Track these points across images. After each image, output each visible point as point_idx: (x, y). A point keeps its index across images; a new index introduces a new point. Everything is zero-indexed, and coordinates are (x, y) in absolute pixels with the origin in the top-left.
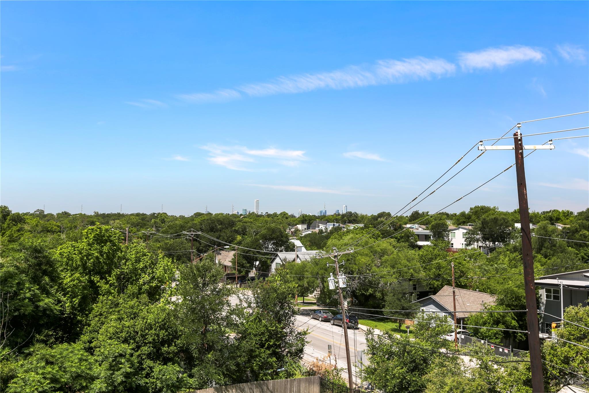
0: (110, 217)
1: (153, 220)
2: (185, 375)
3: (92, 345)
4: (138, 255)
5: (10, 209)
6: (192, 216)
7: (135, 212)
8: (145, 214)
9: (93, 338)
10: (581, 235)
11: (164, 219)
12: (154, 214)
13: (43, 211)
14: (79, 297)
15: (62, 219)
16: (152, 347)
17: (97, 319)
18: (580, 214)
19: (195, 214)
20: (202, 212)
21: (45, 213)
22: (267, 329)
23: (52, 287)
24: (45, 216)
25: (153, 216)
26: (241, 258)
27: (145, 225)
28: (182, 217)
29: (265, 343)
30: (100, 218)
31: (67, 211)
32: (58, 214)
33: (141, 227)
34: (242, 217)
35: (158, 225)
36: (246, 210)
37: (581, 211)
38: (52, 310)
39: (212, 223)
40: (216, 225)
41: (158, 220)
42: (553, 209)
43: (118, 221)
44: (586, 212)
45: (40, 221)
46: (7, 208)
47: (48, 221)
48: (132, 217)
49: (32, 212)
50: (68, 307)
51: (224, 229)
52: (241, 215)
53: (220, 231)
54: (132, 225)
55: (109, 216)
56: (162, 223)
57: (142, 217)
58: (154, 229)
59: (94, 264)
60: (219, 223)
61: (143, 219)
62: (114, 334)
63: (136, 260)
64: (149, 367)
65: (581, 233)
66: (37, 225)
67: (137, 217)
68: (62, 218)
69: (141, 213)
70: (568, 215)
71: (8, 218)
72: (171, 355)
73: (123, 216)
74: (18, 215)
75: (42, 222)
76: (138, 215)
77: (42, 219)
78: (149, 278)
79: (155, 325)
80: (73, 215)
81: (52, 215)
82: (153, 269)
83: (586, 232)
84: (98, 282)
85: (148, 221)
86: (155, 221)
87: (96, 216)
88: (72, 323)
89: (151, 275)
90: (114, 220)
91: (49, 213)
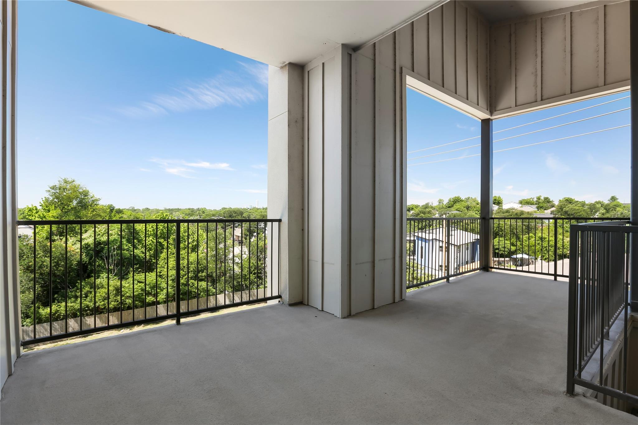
1: (198, 212)
2: (211, 287)
3: (161, 274)
4: (185, 229)
5: (114, 206)
6: (221, 210)
7: (188, 207)
8: (193, 209)
9: (162, 271)
10: (420, 216)
11: (204, 211)
12: (199, 208)
13: (134, 208)
14: (153, 250)
15: (145, 212)
16: (193, 274)
17: (163, 261)
18: (423, 206)
19: (222, 208)
20: (227, 207)
21: (135, 209)
22: (254, 264)
23: (139, 245)
24: (135, 210)
25: (198, 209)
26: (246, 232)
27: (193, 214)
28: (215, 210)
29: (253, 272)
31: (148, 207)
32: (143, 209)
33: (191, 216)
34: (249, 209)
35: (201, 215)
36: (251, 206)
37: (423, 205)
38: (139, 257)
39: (231, 213)
40: (232, 214)
41: (201, 212)
42: (412, 204)
43: (178, 213)
44: (425, 205)
45: (132, 213)
46: (112, 205)
47: (137, 213)
48: (185, 210)
50: (148, 255)
51: (237, 216)
52: (248, 209)
53: (235, 217)
54: (186, 214)
56: (203, 213)
57: (192, 210)
58: (198, 217)
59: (161, 233)
60: (235, 212)
61: (192, 211)
62: (172, 268)
63: (184, 231)
64: (192, 283)
65: (420, 215)
66: (131, 215)
67: (189, 210)
69: (191, 208)
70: (417, 207)
72: (203, 278)
73: (180, 209)
74: (119, 209)
75: (134, 213)
76: (189, 209)
77: (133, 212)
78: (192, 240)
79: (194, 262)
81: (140, 210)
82: (193, 236)
83: (422, 215)
84: (163, 242)
85: (195, 213)
86: (199, 212)
87: (165, 210)
88: (151, 264)
89: (193, 239)
90: (175, 212)
91: (137, 208)
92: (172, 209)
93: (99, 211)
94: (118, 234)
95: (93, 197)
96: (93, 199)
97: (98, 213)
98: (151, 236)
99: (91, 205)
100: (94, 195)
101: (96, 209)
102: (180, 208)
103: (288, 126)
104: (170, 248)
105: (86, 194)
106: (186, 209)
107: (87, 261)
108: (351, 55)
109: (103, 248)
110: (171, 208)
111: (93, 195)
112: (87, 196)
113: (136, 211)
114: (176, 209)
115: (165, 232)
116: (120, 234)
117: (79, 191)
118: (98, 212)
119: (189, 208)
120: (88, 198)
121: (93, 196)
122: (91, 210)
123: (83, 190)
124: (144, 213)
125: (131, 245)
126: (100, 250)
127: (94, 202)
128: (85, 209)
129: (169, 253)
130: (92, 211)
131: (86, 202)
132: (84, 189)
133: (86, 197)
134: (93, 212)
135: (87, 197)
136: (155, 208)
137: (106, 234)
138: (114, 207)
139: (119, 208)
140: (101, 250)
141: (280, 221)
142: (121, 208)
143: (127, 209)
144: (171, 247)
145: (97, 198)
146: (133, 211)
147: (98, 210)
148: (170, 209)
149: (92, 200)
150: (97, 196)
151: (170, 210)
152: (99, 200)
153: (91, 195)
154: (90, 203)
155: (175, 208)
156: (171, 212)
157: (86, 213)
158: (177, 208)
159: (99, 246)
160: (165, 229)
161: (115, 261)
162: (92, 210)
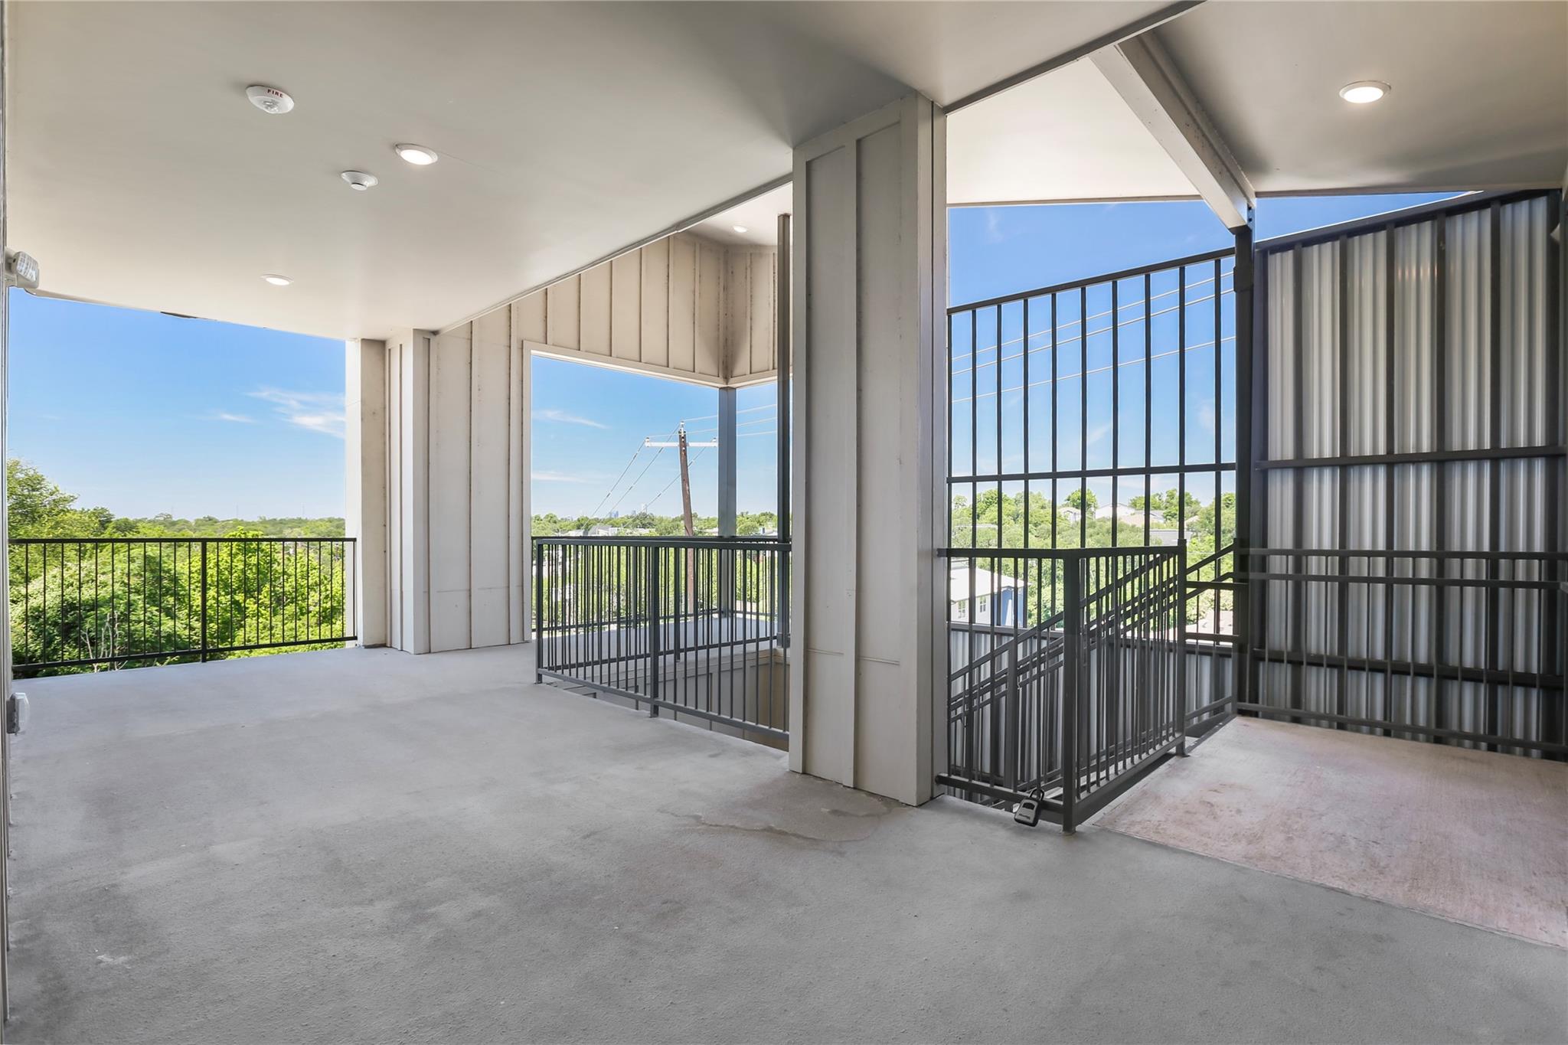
0: (285, 524)
5: (111, 513)
7: (326, 516)
13: (171, 518)
21: (174, 519)
24: (174, 524)
30: (267, 526)
31: (212, 516)
32: (197, 520)
45: (166, 531)
49: (151, 517)
55: (284, 522)
57: (337, 523)
68: (203, 525)
69: (336, 517)
71: (111, 525)
73: (306, 521)
74: (126, 521)
76: (330, 520)
77: (168, 528)
80: (223, 522)
81: (187, 522)
87: (261, 523)
90: (291, 528)
91: (181, 518)
92: (281, 520)
93: (71, 525)
94: (123, 582)
95: (54, 493)
96: (54, 497)
97: (69, 532)
98: (212, 588)
99: (49, 513)
100: (58, 488)
101: (62, 521)
102: (304, 518)
103: (362, 419)
104: (262, 615)
105: (34, 484)
106: (321, 520)
107: (36, 651)
108: (429, 339)
109: (81, 619)
110: (279, 519)
111: (55, 488)
112: (38, 490)
113: (177, 527)
114: (293, 521)
115: (251, 576)
116: (126, 581)
117: (17, 477)
118: (69, 529)
119: (328, 517)
120: (41, 494)
121: (54, 490)
122: (49, 525)
123: (27, 475)
124: (200, 531)
125: (156, 610)
126: (73, 622)
127: (59, 506)
128: (33, 521)
129: (261, 626)
130: (51, 527)
131: (36, 505)
132: (31, 473)
133: (34, 493)
134: (56, 528)
135: (38, 493)
136: (233, 518)
137: (90, 584)
138: (109, 515)
139: (127, 519)
140: (77, 622)
141: (354, 540)
142: (131, 519)
143: (150, 522)
144: (263, 612)
145: (66, 496)
146: (168, 524)
147: (67, 524)
148: (275, 520)
149: (54, 500)
150: (65, 491)
151: (277, 524)
152: (72, 500)
153: (48, 488)
154: (48, 507)
155: (290, 517)
156: (278, 529)
157: (36, 532)
158: (295, 518)
159: (70, 612)
160: (251, 569)
161: (114, 647)
162: (53, 523)
